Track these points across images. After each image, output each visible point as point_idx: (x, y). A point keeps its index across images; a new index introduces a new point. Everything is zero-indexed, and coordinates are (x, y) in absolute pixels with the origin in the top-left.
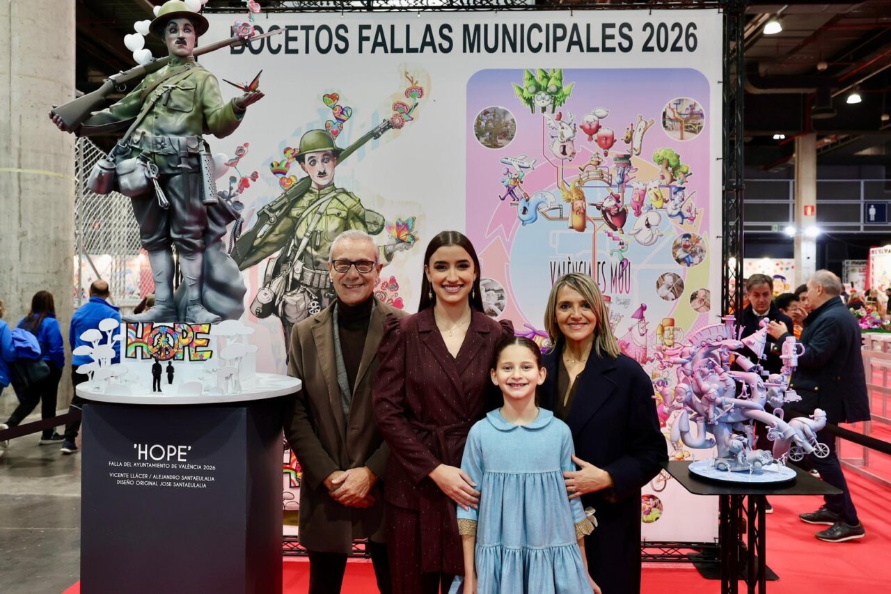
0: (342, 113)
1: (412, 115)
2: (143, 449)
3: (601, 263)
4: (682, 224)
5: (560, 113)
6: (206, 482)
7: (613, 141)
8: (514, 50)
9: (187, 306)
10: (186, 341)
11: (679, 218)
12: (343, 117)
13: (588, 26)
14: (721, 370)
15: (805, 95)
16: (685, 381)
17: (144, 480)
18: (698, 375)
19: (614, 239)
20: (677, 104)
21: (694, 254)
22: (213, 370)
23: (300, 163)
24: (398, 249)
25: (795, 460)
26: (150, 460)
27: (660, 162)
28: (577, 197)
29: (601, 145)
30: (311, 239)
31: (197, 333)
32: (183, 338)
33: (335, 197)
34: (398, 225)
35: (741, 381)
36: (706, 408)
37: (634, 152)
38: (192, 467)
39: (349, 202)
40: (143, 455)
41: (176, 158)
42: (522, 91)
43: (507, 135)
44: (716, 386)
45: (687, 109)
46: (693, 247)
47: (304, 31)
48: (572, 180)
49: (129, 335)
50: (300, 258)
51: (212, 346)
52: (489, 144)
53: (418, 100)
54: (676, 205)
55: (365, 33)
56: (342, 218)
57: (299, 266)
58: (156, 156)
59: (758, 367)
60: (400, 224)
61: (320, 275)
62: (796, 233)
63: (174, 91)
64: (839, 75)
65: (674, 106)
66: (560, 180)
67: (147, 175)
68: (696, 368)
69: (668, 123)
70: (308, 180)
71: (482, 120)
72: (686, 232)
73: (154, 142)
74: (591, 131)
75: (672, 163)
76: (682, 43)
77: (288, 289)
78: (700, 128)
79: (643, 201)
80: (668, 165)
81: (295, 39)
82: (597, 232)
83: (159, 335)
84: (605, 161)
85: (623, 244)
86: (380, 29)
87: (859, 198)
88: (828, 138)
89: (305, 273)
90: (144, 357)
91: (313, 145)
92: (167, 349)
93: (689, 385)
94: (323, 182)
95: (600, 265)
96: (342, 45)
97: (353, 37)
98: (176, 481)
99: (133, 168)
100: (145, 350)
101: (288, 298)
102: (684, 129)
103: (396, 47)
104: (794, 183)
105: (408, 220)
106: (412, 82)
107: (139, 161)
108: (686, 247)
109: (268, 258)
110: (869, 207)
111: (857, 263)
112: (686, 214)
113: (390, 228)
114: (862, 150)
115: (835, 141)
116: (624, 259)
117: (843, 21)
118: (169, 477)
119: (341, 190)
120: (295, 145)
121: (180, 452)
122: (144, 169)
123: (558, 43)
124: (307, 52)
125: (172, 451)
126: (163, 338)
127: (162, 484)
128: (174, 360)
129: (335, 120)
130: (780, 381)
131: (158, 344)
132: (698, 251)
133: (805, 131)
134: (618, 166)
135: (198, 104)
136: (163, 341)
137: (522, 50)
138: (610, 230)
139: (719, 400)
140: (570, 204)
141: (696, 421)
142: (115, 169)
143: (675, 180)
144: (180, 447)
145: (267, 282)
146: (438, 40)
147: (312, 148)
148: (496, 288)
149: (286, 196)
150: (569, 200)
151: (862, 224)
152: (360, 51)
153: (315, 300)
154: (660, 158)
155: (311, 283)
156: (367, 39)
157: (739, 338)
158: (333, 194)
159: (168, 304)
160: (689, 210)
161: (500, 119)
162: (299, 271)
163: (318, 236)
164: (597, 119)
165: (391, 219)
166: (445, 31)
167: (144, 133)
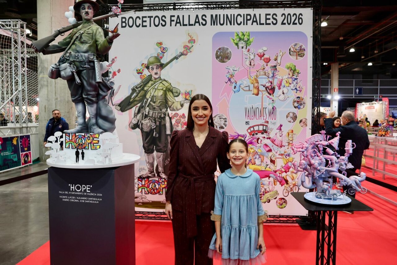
0: (164, 50)
1: (191, 50)
2: (72, 186)
3: (265, 108)
4: (296, 93)
5: (249, 49)
6: (98, 201)
7: (270, 60)
8: (231, 24)
9: (91, 126)
10: (89, 141)
11: (295, 90)
12: (164, 51)
13: (260, 15)
14: (319, 155)
15: (335, 49)
16: (304, 159)
17: (73, 199)
18: (309, 157)
19: (270, 99)
20: (295, 46)
21: (301, 104)
22: (100, 154)
23: (148, 69)
24: (185, 103)
25: (351, 194)
26: (75, 191)
27: (288, 68)
28: (255, 82)
29: (265, 62)
30: (152, 99)
31: (94, 138)
32: (88, 140)
33: (161, 82)
34: (185, 93)
35: (328, 160)
36: (313, 171)
37: (278, 64)
38: (92, 194)
39: (167, 84)
40: (72, 189)
41: (84, 63)
42: (234, 40)
43: (228, 58)
44: (318, 162)
45: (299, 47)
46: (301, 102)
47: (149, 18)
48: (254, 76)
49: (66, 138)
50: (148, 106)
51: (100, 144)
52: (221, 61)
53: (193, 44)
54: (294, 85)
55: (173, 18)
56: (164, 90)
57: (147, 109)
58: (76, 62)
59: (335, 153)
60: (186, 93)
61: (155, 113)
62: (331, 98)
63: (83, 34)
64: (347, 41)
65: (293, 46)
66: (249, 75)
67: (72, 70)
68: (308, 154)
69: (291, 53)
70: (151, 76)
71: (218, 52)
72: (298, 96)
73: (75, 56)
74: (261, 56)
75: (293, 69)
76: (297, 21)
77: (143, 118)
78: (304, 55)
79: (281, 84)
80: (291, 70)
81: (146, 21)
82: (264, 96)
83: (79, 138)
84: (266, 68)
85: (273, 100)
86: (178, 17)
87: (353, 86)
88: (343, 64)
89: (150, 112)
90: (73, 148)
91: (153, 62)
92: (82, 145)
93: (306, 161)
94: (157, 76)
95: (265, 109)
96: (164, 23)
97: (168, 20)
98: (86, 200)
99: (66, 67)
100: (73, 145)
101: (143, 122)
102: (297, 55)
103: (184, 24)
104: (330, 80)
105: (189, 91)
106: (191, 37)
107: (68, 64)
108: (298, 102)
109: (136, 106)
110: (356, 89)
111: (352, 109)
112: (298, 89)
113: (182, 94)
114: (354, 69)
115: (345, 66)
116: (274, 107)
117: (349, 22)
118: (83, 198)
119: (163, 80)
120: (146, 62)
121: (87, 188)
122: (70, 68)
123: (248, 21)
124: (150, 26)
125: (84, 187)
126: (80, 140)
127: (80, 201)
128: (85, 149)
129: (161, 53)
130: (345, 159)
131: (78, 142)
132: (303, 104)
133: (334, 62)
134: (271, 70)
135: (94, 40)
136: (80, 141)
137: (234, 24)
138: (269, 95)
139: (319, 168)
140: (253, 85)
141: (308, 177)
142: (59, 68)
143: (294, 75)
144: (87, 186)
145: (135, 115)
146: (201, 21)
147: (152, 63)
148: (224, 118)
149: (142, 82)
150: (252, 83)
151: (354, 95)
152: (171, 26)
153: (154, 122)
154: (288, 67)
155: (152, 116)
156: (173, 21)
157: (327, 140)
158: (160, 81)
159: (83, 125)
160: (299, 87)
161: (225, 51)
162: (148, 111)
163: (155, 98)
164: (263, 51)
165: (183, 91)
166: (204, 17)
167: (70, 53)
